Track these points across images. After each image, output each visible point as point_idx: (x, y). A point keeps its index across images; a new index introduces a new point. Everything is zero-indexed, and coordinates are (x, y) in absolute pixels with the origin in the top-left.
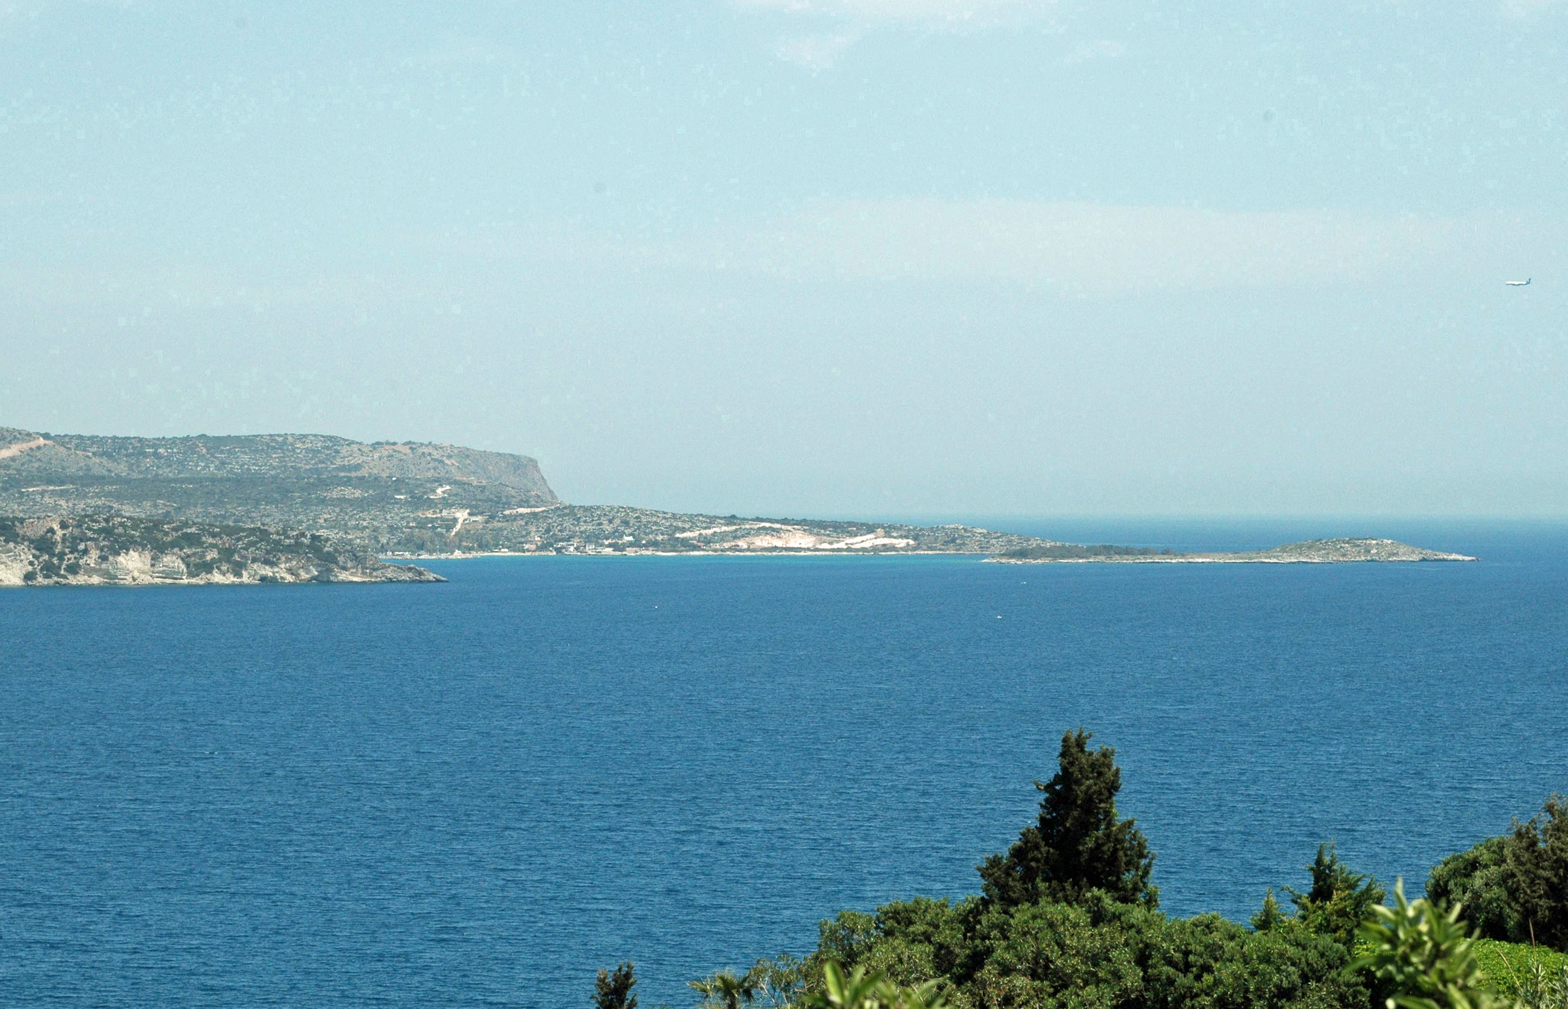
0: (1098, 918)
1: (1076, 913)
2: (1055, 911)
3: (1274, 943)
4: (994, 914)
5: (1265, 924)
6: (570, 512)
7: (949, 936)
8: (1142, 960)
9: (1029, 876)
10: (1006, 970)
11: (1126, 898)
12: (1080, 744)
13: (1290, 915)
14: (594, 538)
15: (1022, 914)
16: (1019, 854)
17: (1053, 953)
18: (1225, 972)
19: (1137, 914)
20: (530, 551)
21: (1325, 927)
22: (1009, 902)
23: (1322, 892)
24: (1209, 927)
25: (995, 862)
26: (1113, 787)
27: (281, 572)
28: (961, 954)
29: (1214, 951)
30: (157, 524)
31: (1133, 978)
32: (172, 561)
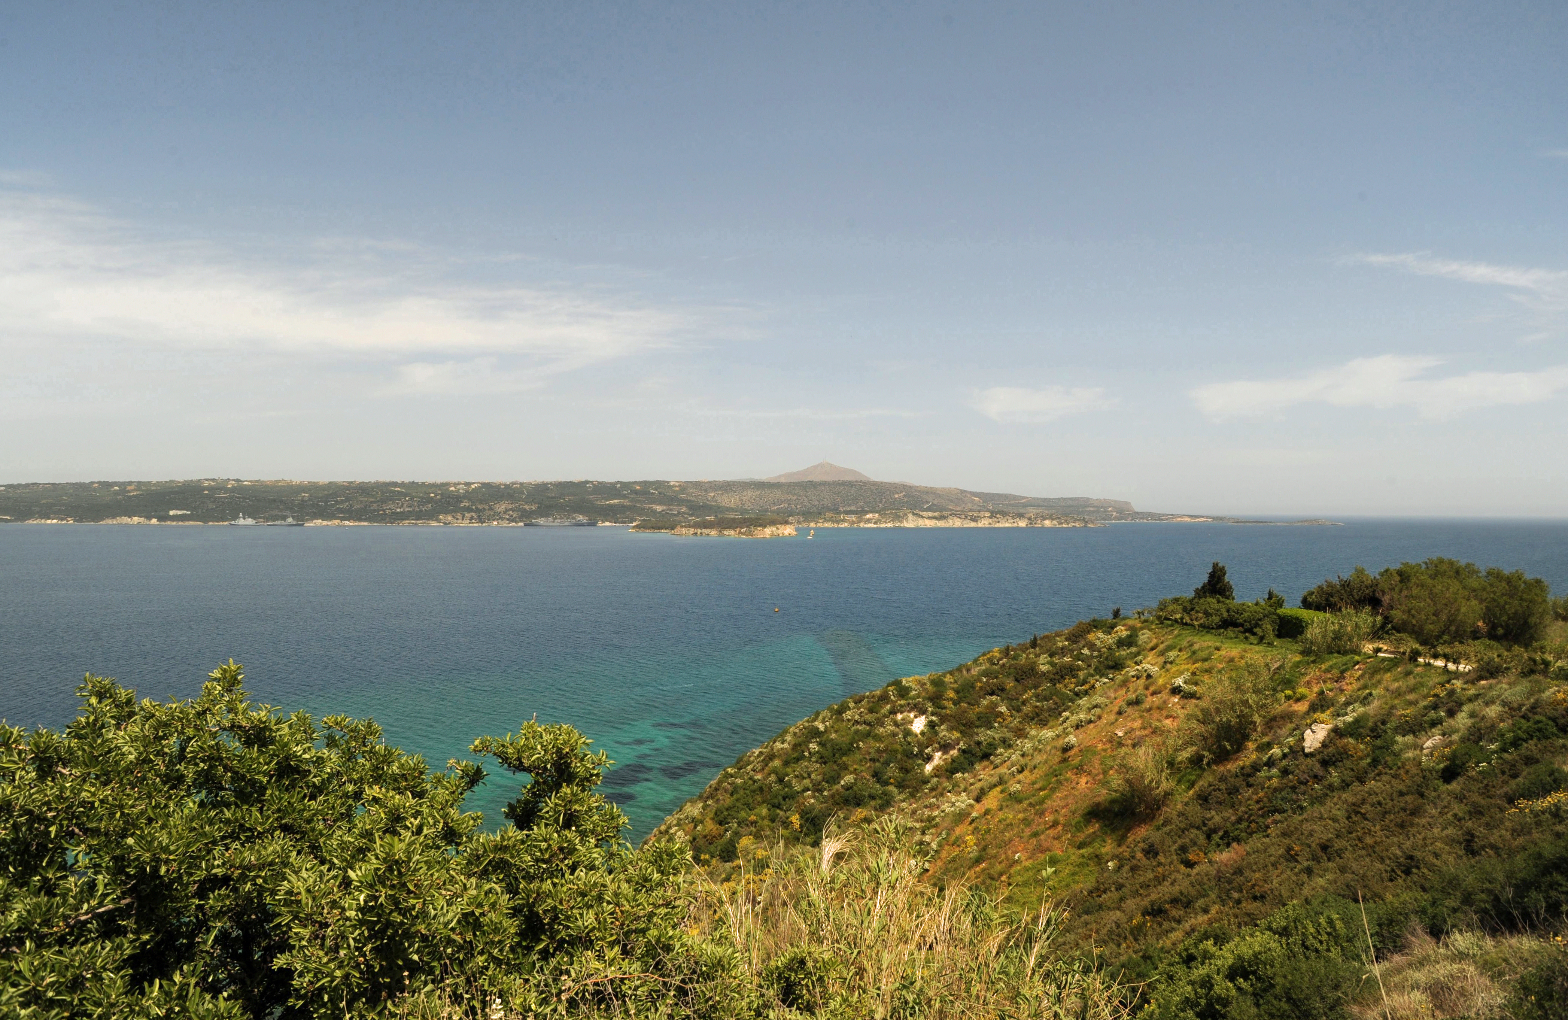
0: (1219, 602)
1: (1214, 601)
2: (1209, 600)
3: (1258, 609)
4: (1196, 600)
5: (1257, 604)
6: (1138, 513)
7: (1188, 605)
8: (1228, 611)
9: (1205, 592)
10: (1197, 612)
11: (1228, 598)
12: (1217, 564)
13: (1262, 603)
14: (1142, 518)
15: (1202, 600)
16: (1203, 587)
17: (1208, 609)
18: (1246, 614)
19: (1228, 601)
20: (1129, 521)
21: (1271, 606)
22: (1200, 598)
23: (1270, 598)
24: (1243, 605)
25: (1197, 589)
26: (1225, 574)
27: (1077, 525)
28: (1189, 608)
29: (1244, 610)
30: (1052, 515)
31: (1225, 615)
32: (1055, 522)
